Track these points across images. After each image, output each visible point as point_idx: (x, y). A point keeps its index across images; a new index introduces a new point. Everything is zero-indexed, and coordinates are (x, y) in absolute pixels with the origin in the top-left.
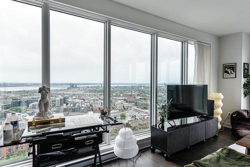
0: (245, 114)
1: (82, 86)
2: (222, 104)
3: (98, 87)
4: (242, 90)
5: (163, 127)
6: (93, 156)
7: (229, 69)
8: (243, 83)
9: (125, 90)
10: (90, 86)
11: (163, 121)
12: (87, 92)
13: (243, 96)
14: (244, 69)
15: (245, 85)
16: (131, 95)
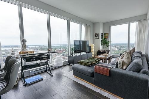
0: (101, 51)
1: (31, 47)
2: (94, 48)
3: (42, 47)
4: (101, 43)
5: (72, 56)
6: (46, 66)
7: (97, 35)
8: (101, 40)
9: (57, 48)
10: (37, 46)
11: (72, 53)
12: (35, 50)
13: (101, 45)
14: (101, 35)
15: (102, 41)
16: (60, 50)
